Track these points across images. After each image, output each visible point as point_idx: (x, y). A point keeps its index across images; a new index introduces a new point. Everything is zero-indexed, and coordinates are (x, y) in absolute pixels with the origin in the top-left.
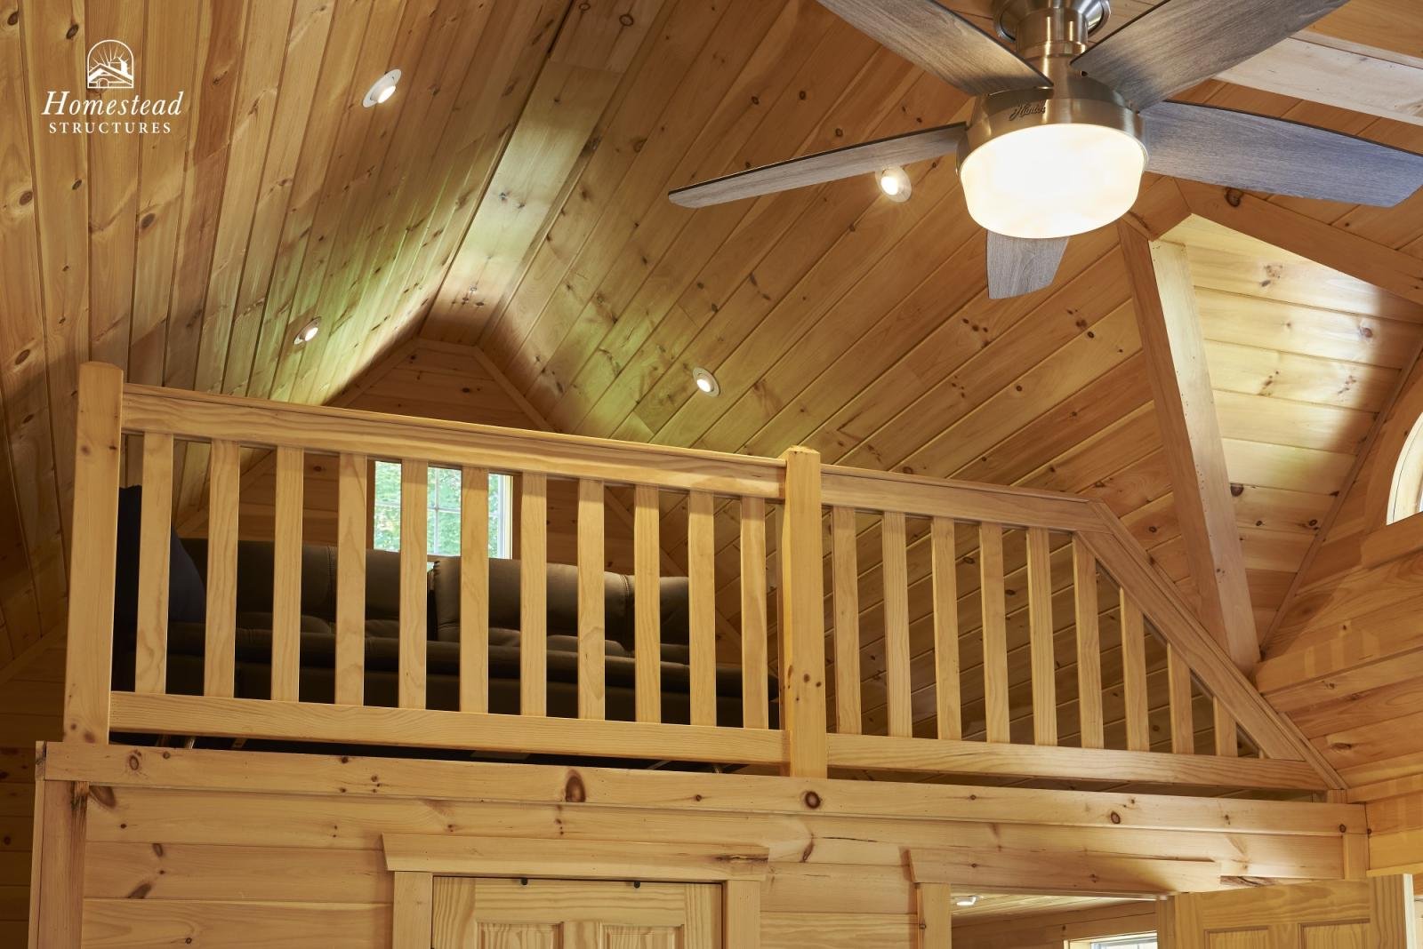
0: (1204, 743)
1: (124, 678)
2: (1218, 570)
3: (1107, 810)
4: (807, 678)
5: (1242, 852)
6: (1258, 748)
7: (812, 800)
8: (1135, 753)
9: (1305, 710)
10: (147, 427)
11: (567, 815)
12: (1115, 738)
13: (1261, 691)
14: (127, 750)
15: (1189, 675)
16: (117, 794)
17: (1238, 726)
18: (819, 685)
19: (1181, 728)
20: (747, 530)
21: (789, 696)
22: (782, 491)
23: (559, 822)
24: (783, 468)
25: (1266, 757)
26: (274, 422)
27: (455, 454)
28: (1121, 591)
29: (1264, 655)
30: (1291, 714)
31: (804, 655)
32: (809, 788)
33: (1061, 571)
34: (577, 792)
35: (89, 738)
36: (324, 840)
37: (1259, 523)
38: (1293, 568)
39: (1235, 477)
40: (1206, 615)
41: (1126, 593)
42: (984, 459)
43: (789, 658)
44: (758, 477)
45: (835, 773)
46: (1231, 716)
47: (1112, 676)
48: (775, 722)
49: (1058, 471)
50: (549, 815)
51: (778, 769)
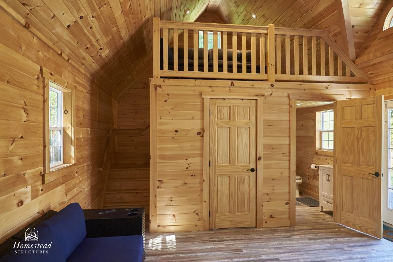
0: (344, 74)
1: (162, 68)
2: (349, 42)
3: (325, 86)
4: (272, 65)
5: (350, 93)
6: (354, 75)
7: (272, 85)
8: (331, 76)
9: (364, 68)
10: (164, 27)
11: (231, 88)
12: (327, 74)
13: (356, 64)
14: (163, 79)
15: (342, 62)
16: (161, 86)
17: (351, 71)
18: (274, 66)
19: (340, 72)
20: (261, 40)
21: (268, 68)
22: (268, 32)
23: (230, 90)
24: (268, 28)
25: (356, 76)
26: (183, 25)
27: (212, 29)
28: (330, 47)
29: (357, 58)
30: (361, 68)
31: (271, 60)
32: (272, 83)
33: (318, 45)
34: (233, 85)
35: (157, 77)
36: (193, 93)
37: (357, 33)
38: (364, 41)
39: (353, 24)
40: (346, 51)
41: (330, 48)
42: (304, 25)
43: (268, 61)
44: (263, 30)
45: (276, 81)
46: (349, 69)
47: (327, 64)
48: (266, 72)
49: (318, 26)
50: (228, 88)
51: (267, 80)
